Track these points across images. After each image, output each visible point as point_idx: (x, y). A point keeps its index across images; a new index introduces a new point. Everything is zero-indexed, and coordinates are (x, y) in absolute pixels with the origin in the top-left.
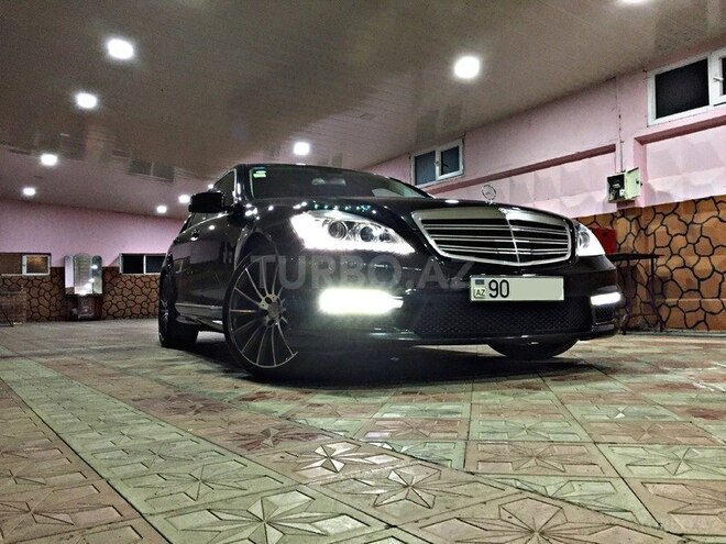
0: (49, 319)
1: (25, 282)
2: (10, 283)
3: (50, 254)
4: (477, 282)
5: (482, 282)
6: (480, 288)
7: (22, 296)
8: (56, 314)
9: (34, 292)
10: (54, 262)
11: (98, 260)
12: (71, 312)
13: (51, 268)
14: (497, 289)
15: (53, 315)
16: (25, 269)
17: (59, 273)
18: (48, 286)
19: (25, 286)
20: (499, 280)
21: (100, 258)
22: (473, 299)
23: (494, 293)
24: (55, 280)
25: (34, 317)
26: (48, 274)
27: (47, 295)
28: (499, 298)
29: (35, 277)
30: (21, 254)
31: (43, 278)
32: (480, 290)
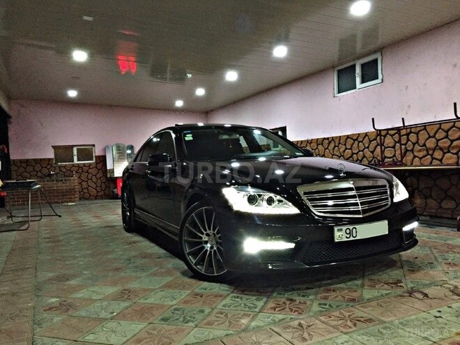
0: (96, 198)
1: (76, 169)
2: (64, 170)
3: (94, 145)
4: (338, 230)
5: (341, 230)
6: (340, 233)
7: (75, 180)
8: (102, 193)
9: (84, 176)
10: (97, 152)
11: (131, 148)
12: (113, 192)
13: (96, 156)
14: (350, 233)
15: (99, 194)
16: (75, 158)
17: (102, 160)
18: (93, 171)
19: (77, 172)
20: (351, 227)
21: (132, 146)
22: (336, 241)
23: (348, 236)
24: (100, 166)
25: (85, 197)
26: (94, 161)
27: (94, 179)
28: (352, 239)
29: (84, 165)
30: (72, 147)
31: (90, 164)
32: (340, 235)
